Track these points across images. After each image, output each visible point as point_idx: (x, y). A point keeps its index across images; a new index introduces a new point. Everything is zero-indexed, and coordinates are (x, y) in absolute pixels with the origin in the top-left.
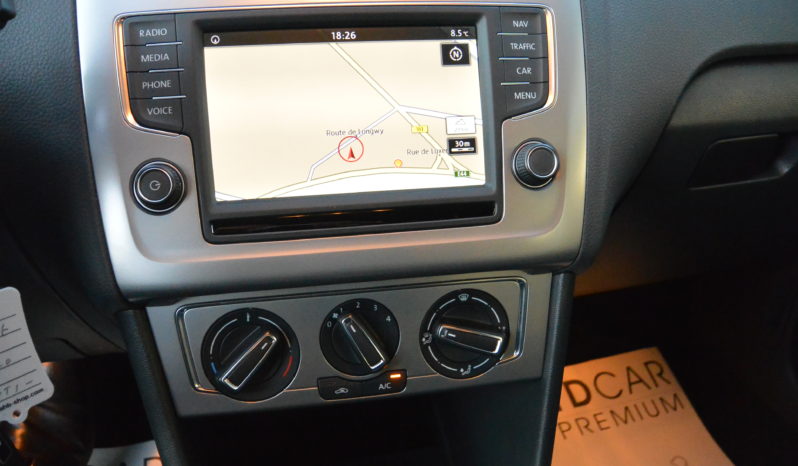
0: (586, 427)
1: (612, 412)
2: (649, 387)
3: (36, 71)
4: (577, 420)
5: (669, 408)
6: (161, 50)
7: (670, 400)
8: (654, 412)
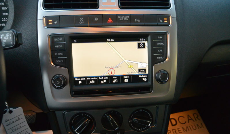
0: (175, 132)
1: (183, 128)
2: (194, 121)
3: (26, 49)
4: (173, 130)
5: (199, 127)
6: (60, 44)
7: (200, 125)
8: (195, 128)
